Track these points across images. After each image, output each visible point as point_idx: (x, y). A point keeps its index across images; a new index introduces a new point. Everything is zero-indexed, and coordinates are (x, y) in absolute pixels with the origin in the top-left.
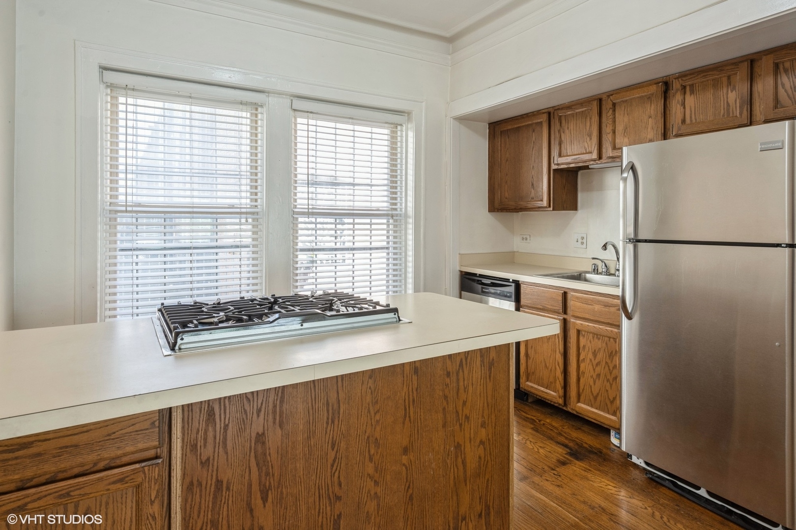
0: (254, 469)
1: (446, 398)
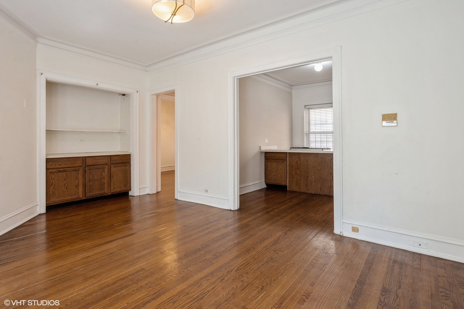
0: (296, 165)
1: (328, 164)
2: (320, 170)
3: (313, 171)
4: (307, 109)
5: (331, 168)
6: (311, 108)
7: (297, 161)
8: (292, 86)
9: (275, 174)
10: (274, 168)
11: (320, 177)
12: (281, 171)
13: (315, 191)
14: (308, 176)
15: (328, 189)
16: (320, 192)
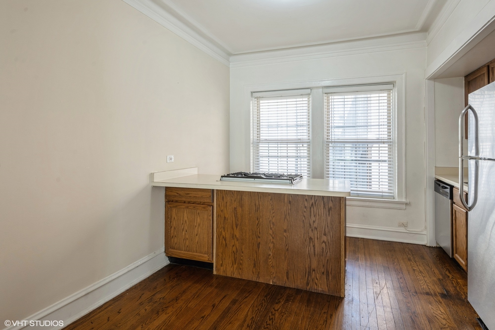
1: (304, 216)
2: (285, 231)
3: (271, 232)
4: (255, 98)
5: (310, 227)
6: (263, 97)
7: (235, 208)
8: (230, 55)
9: (187, 236)
10: (186, 221)
11: (287, 245)
12: (200, 229)
13: (274, 278)
14: (259, 243)
15: (305, 276)
16: (286, 282)
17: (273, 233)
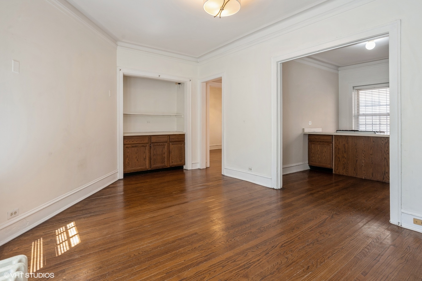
0: (343, 148)
1: (382, 148)
2: (371, 155)
3: (363, 155)
4: (356, 90)
5: (385, 153)
6: (361, 89)
8: (339, 67)
9: (319, 157)
10: (319, 150)
11: (372, 161)
12: (326, 154)
13: (365, 176)
14: (357, 160)
15: (382, 175)
16: (371, 178)
17: (364, 155)
